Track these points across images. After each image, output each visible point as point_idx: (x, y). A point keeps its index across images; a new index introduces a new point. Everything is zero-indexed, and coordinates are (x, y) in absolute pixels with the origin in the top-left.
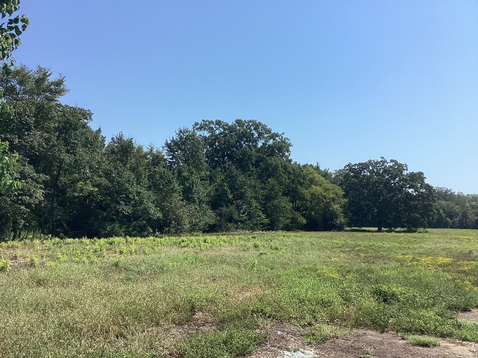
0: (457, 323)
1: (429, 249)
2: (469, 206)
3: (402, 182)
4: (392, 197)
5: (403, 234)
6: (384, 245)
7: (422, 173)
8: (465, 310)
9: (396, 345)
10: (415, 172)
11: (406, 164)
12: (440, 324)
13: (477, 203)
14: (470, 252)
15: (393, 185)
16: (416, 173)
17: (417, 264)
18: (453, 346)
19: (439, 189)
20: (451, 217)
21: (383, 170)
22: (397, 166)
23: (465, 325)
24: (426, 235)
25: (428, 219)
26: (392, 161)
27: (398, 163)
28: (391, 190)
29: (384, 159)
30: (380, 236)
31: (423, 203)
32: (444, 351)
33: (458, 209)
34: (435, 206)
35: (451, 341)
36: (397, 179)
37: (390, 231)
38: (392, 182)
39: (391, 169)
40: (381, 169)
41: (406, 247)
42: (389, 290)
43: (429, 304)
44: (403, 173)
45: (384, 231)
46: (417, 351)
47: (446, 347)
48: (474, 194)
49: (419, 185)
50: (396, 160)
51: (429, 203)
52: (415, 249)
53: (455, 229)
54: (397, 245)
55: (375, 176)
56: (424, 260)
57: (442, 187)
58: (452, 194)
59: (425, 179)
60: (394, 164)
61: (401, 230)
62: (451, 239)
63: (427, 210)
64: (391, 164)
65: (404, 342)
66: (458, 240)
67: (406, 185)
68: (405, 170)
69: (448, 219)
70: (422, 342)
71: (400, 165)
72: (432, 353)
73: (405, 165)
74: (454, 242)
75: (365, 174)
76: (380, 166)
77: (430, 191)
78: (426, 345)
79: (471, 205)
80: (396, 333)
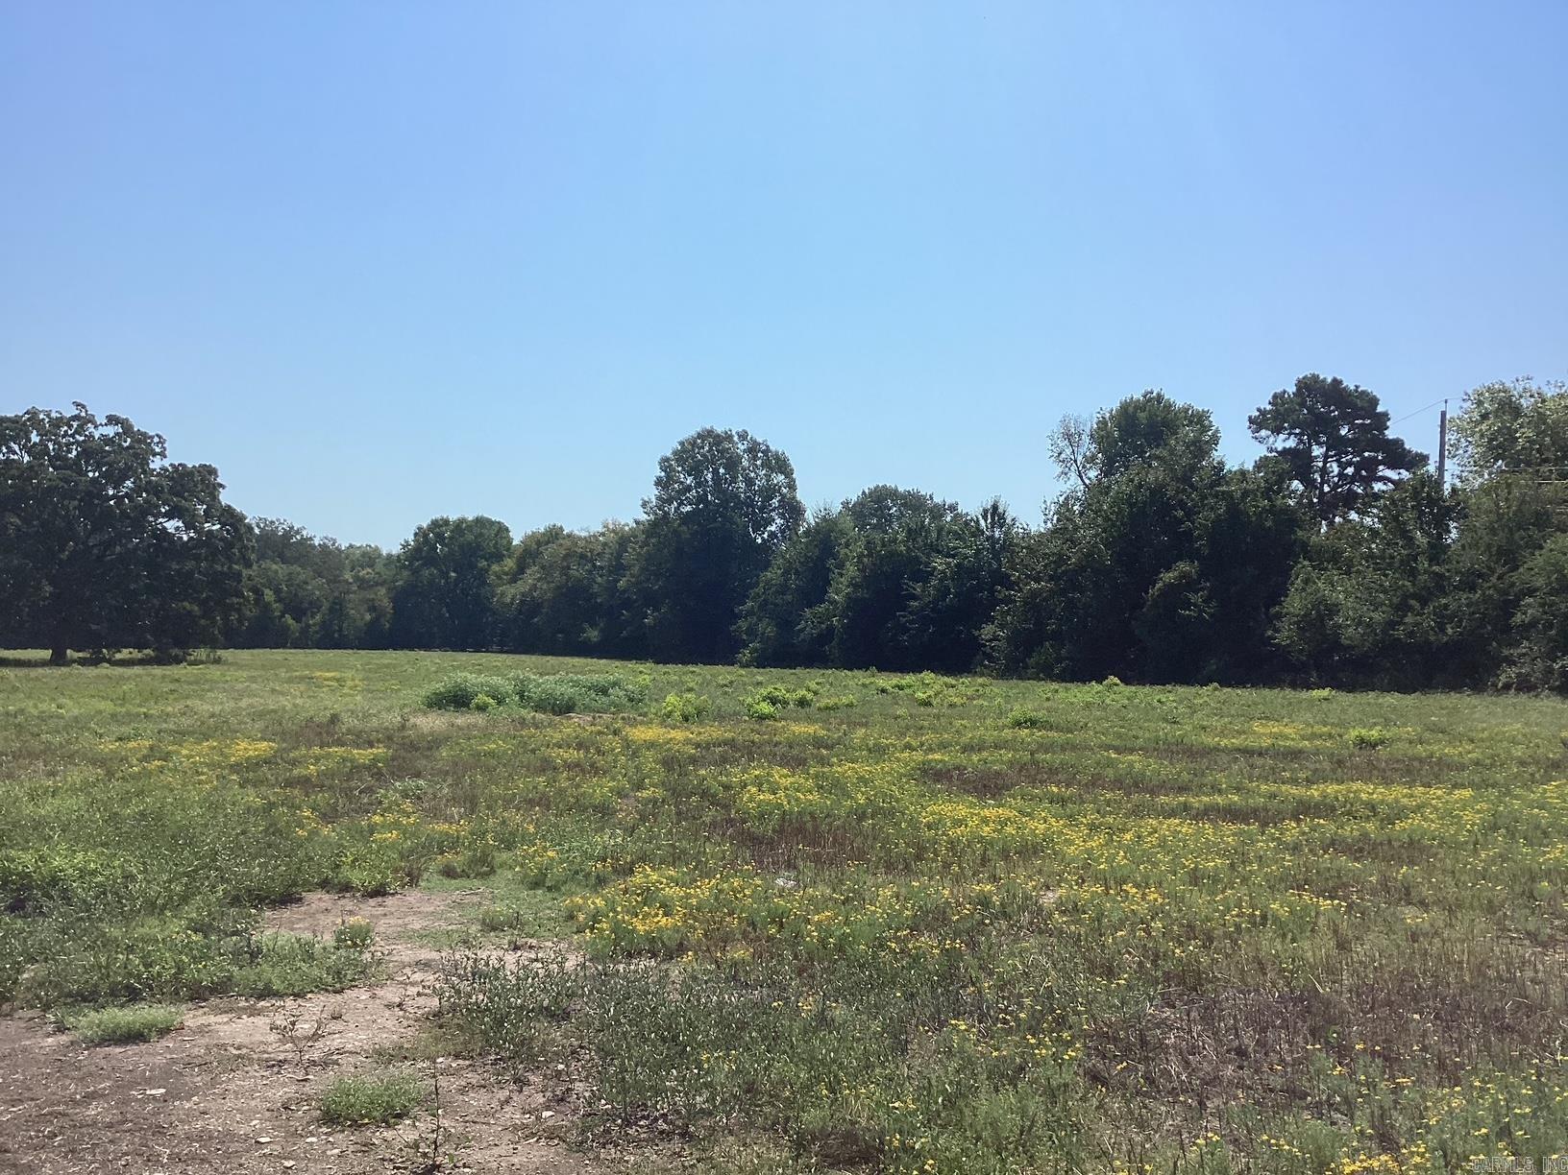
0: (249, 946)
1: (213, 715)
2: (351, 580)
3: (144, 495)
4: (108, 545)
5: (137, 670)
6: (60, 711)
7: (211, 471)
8: (287, 898)
9: (31, 1056)
10: (190, 466)
11: (159, 437)
12: (194, 958)
13: (373, 570)
14: (334, 719)
15: (112, 502)
16: (194, 467)
17: (162, 767)
18: (225, 1020)
19: (266, 525)
20: (299, 614)
21: (79, 449)
22: (129, 440)
23: (271, 948)
24: (215, 672)
25: (226, 619)
26: (112, 420)
27: (136, 429)
28: (103, 518)
29: (86, 411)
30: (53, 678)
31: (212, 567)
32: (193, 1043)
33: (320, 588)
34: (249, 579)
35: (221, 1006)
36: (128, 483)
37: (95, 661)
38: (111, 492)
39: (107, 448)
40: (73, 444)
41: (138, 715)
42: (40, 867)
43: (171, 898)
44: (148, 464)
45: (74, 661)
46: (103, 1063)
47: (203, 1030)
48: (367, 546)
49: (202, 508)
50: (127, 420)
51: (230, 568)
52: (166, 716)
53: (308, 651)
54: (107, 706)
55: (51, 469)
56: (187, 752)
57: (274, 519)
58: (305, 542)
59: (221, 490)
60: (121, 430)
61: (133, 656)
62: (290, 681)
63: (223, 587)
64: (110, 431)
65: (64, 1039)
66: (309, 683)
67: (158, 507)
68: (159, 454)
69: (289, 619)
70: (124, 1029)
71: (142, 438)
72: (150, 1060)
73: (156, 440)
74: (294, 689)
75: (12, 457)
76: (70, 432)
77: (236, 530)
78: (134, 1036)
79: (357, 578)
80: (43, 1013)
